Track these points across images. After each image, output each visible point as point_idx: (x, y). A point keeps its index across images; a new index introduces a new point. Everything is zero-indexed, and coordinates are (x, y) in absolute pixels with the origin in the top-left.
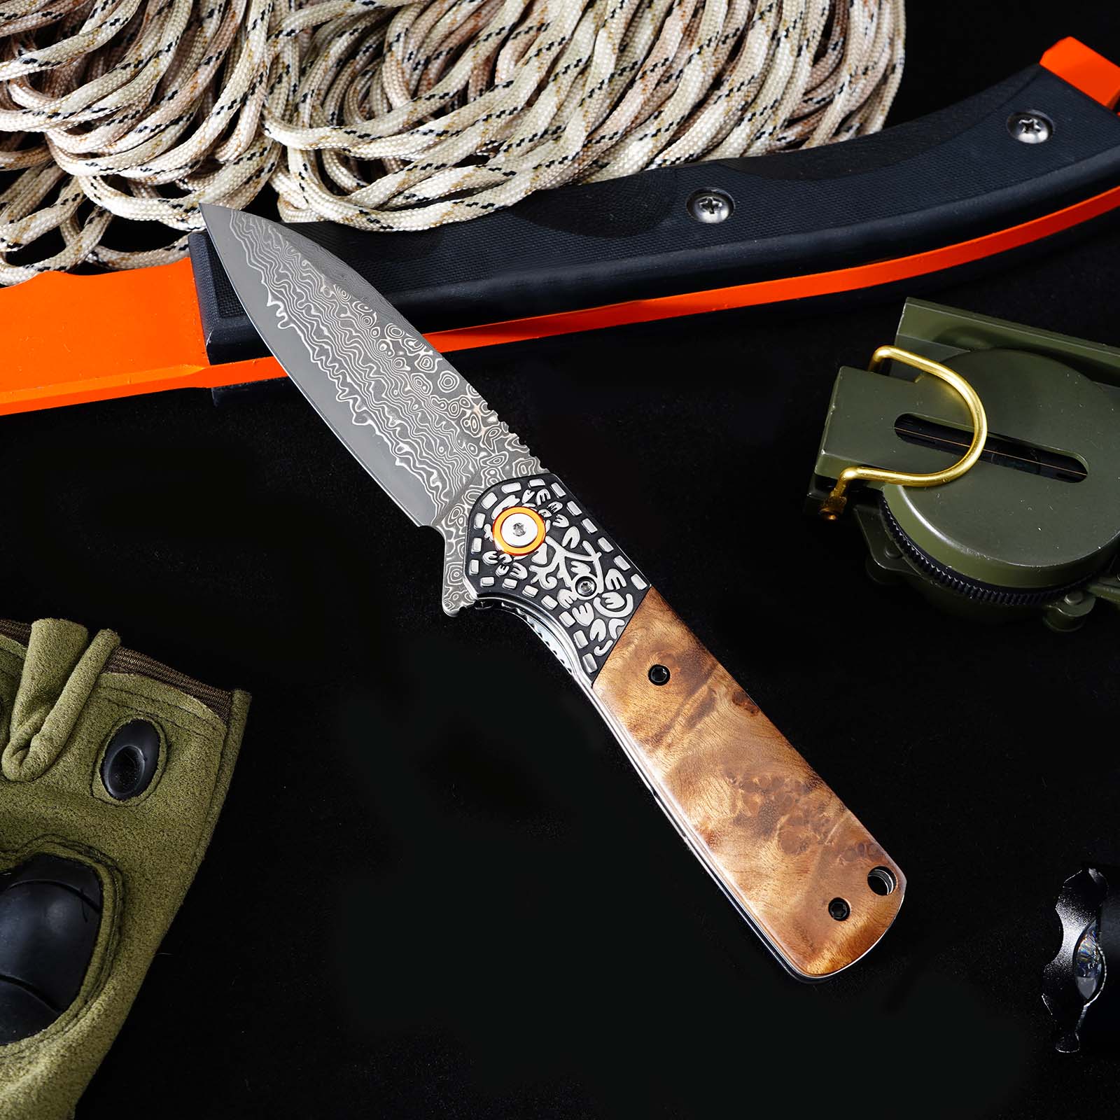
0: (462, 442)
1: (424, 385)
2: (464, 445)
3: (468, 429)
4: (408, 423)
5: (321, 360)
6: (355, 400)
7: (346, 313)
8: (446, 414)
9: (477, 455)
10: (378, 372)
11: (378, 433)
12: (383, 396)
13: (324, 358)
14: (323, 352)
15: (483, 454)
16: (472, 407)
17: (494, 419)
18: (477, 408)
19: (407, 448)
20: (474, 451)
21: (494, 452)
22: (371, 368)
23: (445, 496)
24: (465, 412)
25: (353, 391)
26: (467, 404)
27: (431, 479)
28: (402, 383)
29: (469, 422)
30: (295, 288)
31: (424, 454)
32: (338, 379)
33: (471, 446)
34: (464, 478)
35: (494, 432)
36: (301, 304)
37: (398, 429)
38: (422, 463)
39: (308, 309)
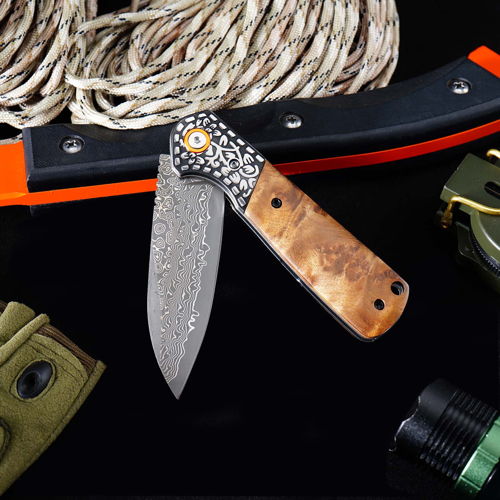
0: (179, 201)
1: (170, 236)
2: (179, 199)
3: (171, 204)
4: (190, 228)
5: (196, 285)
6: (200, 257)
7: (169, 294)
8: (174, 217)
9: (179, 190)
10: (181, 259)
11: (205, 236)
12: (188, 248)
13: (195, 285)
14: (193, 288)
15: (176, 189)
16: (161, 210)
17: (158, 198)
18: (160, 208)
19: (200, 220)
20: (178, 193)
21: (171, 186)
22: (182, 263)
23: (205, 188)
24: (166, 211)
25: (197, 261)
26: (162, 213)
27: (204, 199)
28: (177, 246)
29: (168, 206)
30: (178, 324)
31: (197, 211)
32: (198, 271)
33: (177, 196)
34: (192, 188)
35: (163, 193)
36: (182, 315)
37: (196, 230)
38: (201, 209)
39: (180, 311)
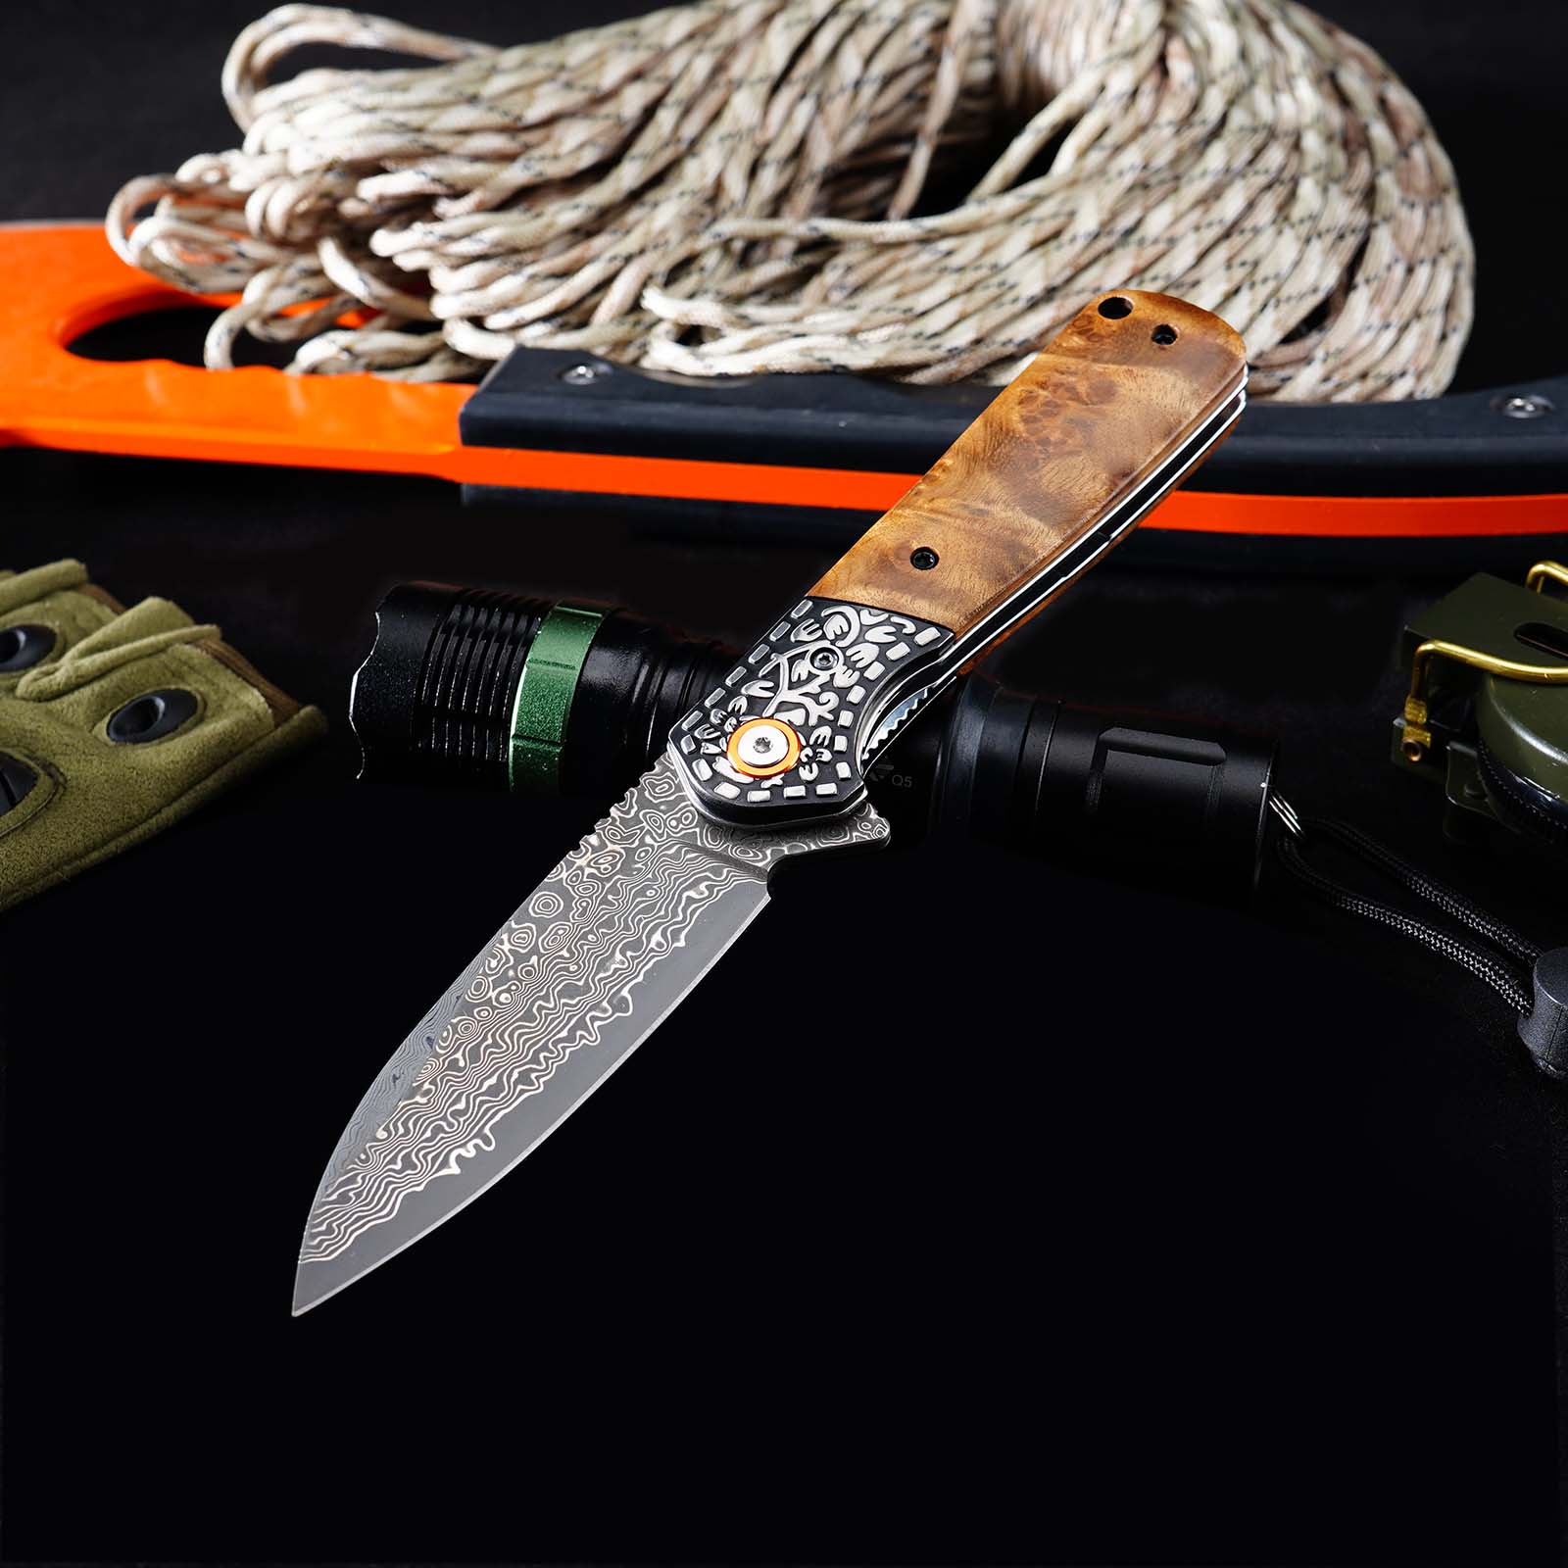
0: (636, 869)
1: (556, 933)
2: (639, 865)
3: (613, 866)
4: (618, 943)
5: (537, 1078)
6: (594, 1019)
7: (457, 1060)
8: (597, 897)
9: (652, 846)
10: (546, 998)
11: (640, 978)
12: (581, 983)
13: (533, 1076)
14: (524, 1078)
15: (648, 840)
16: (581, 868)
17: (593, 839)
18: (579, 862)
19: (657, 937)
20: (647, 852)
21: (644, 827)
22: (540, 1008)
23: (721, 875)
24: (592, 875)
25: (581, 1024)
26: (577, 876)
27: (697, 897)
28: (558, 963)
29: (602, 867)
30: (426, 1140)
31: (662, 913)
32: (564, 1048)
33: (639, 857)
34: (688, 856)
35: (613, 834)
36: (451, 1125)
37: (629, 954)
38: (675, 914)
39: (456, 1114)
